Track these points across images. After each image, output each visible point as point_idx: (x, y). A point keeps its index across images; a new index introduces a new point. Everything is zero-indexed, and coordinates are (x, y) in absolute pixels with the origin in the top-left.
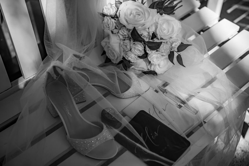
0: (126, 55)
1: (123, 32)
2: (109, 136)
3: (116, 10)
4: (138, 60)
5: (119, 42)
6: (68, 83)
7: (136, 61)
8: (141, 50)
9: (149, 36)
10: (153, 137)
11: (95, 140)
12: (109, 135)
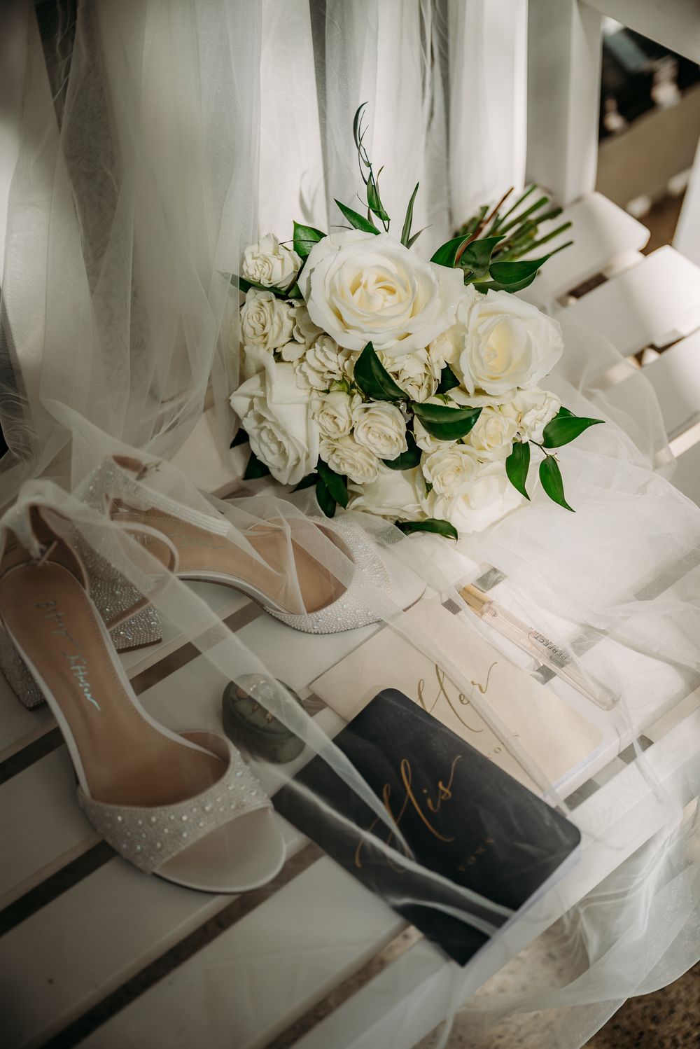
0: (334, 452)
1: (323, 360)
2: (253, 794)
3: (296, 266)
4: (383, 473)
5: (306, 399)
6: (89, 570)
7: (374, 480)
8: (394, 435)
9: (430, 379)
10: (429, 802)
11: (195, 810)
12: (251, 792)
